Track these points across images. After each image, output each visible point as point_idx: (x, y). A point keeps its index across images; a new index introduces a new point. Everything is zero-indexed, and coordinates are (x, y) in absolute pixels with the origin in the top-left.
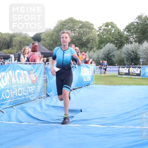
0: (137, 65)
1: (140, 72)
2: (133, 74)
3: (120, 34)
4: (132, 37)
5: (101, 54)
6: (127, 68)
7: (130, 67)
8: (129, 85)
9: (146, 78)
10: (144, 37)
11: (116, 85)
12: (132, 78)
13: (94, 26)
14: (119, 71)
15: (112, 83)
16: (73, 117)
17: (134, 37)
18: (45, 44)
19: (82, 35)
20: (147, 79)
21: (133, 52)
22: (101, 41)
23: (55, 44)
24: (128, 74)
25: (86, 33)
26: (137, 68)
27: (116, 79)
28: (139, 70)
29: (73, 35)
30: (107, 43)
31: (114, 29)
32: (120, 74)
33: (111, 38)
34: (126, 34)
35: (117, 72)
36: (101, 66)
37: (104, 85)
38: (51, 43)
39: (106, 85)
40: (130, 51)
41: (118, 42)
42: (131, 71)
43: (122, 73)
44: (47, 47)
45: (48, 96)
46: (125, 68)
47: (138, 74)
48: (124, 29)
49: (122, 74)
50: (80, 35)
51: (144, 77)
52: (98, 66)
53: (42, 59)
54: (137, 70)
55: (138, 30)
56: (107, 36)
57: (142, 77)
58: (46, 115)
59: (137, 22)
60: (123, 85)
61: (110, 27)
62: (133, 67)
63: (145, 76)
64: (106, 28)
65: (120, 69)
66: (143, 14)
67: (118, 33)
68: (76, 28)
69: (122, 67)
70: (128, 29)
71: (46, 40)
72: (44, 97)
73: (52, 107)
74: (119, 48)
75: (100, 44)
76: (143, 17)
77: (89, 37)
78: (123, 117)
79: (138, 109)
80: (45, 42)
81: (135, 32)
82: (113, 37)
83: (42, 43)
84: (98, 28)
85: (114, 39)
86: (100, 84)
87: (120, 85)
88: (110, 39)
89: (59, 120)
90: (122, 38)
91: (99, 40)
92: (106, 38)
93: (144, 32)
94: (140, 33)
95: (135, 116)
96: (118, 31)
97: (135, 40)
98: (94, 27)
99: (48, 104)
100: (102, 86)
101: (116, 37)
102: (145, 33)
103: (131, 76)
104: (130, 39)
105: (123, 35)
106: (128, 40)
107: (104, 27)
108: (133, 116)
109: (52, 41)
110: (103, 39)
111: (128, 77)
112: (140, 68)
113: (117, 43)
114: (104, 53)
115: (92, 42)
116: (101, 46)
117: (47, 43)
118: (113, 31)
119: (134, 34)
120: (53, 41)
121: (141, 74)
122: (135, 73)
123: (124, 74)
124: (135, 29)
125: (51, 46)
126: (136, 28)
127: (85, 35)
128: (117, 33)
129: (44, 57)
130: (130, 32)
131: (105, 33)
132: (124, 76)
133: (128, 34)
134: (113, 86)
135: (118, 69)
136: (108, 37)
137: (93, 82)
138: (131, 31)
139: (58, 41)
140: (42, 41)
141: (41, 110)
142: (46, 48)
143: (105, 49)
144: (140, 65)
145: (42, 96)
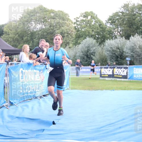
0: (122, 65)
1: (127, 73)
2: (118, 76)
3: (101, 26)
4: (116, 30)
5: (79, 52)
6: (110, 69)
7: (115, 68)
8: (114, 90)
9: (134, 80)
10: (131, 30)
11: (97, 90)
12: (117, 81)
13: (69, 16)
14: (101, 72)
15: (92, 88)
16: (44, 130)
17: (119, 31)
18: (8, 39)
19: (54, 28)
20: (135, 82)
21: (119, 49)
22: (78, 35)
23: (21, 39)
24: (112, 76)
25: (59, 25)
26: (123, 68)
27: (97, 82)
28: (126, 71)
29: (44, 27)
30: (85, 38)
31: (94, 21)
32: (102, 76)
33: (91, 32)
34: (109, 27)
35: (99, 74)
36: (78, 66)
37: (83, 89)
38: (15, 38)
39: (85, 90)
40: (114, 48)
41: (99, 36)
42: (116, 73)
43: (104, 74)
44: (10, 42)
45: (12, 104)
46: (109, 69)
47: (124, 75)
48: (107, 20)
49: (105, 76)
50: (51, 27)
51: (131, 80)
52: (75, 66)
53: (4, 58)
54: (124, 71)
55: (123, 22)
56: (86, 28)
57: (129, 80)
58: (9, 129)
59: (122, 11)
60: (106, 90)
61: (89, 17)
62: (118, 68)
63: (133, 79)
64: (84, 19)
65: (102, 69)
66: (129, 2)
67: (100, 25)
68: (46, 18)
69: (105, 68)
70: (112, 20)
71: (10, 34)
72: (7, 106)
73: (17, 119)
74: (100, 44)
75: (77, 39)
76: (130, 6)
77: (62, 30)
78: (106, 130)
79: (124, 119)
80: (8, 36)
81: (120, 25)
82: (93, 31)
83: (5, 37)
84: (75, 19)
85: (94, 32)
86: (78, 89)
87: (102, 90)
88: (89, 33)
89: (26, 134)
90: (105, 32)
91: (75, 33)
92: (85, 32)
93: (131, 23)
94: (126, 26)
95: (120, 128)
96: (100, 22)
97: (120, 34)
98: (69, 18)
99: (12, 115)
100: (80, 91)
101: (96, 30)
102: (132, 25)
103: (115, 79)
104: (114, 32)
105: (106, 28)
106: (112, 34)
107: (83, 18)
108: (117, 129)
109: (17, 35)
110: (81, 32)
111: (111, 80)
112: (126, 68)
113: (98, 38)
114: (83, 50)
115: (67, 36)
116: (79, 41)
117: (11, 38)
118: (93, 23)
119: (119, 27)
120: (19, 35)
121: (128, 76)
122: (120, 74)
123: (107, 76)
124: (120, 20)
125: (16, 42)
126: (122, 19)
127: (58, 28)
128: (98, 26)
129: (6, 56)
130: (114, 23)
131: (83, 25)
132: (107, 79)
133: (112, 27)
134: (94, 91)
135: (100, 69)
136: (87, 30)
137: (68, 86)
138: (116, 23)
139: (25, 35)
140: (4, 35)
141: (3, 122)
142: (10, 44)
143: (83, 45)
144: (126, 65)
145: (4, 105)
